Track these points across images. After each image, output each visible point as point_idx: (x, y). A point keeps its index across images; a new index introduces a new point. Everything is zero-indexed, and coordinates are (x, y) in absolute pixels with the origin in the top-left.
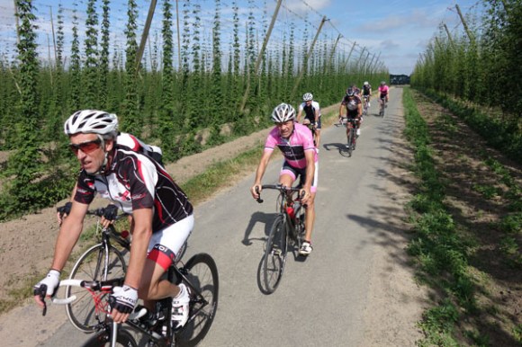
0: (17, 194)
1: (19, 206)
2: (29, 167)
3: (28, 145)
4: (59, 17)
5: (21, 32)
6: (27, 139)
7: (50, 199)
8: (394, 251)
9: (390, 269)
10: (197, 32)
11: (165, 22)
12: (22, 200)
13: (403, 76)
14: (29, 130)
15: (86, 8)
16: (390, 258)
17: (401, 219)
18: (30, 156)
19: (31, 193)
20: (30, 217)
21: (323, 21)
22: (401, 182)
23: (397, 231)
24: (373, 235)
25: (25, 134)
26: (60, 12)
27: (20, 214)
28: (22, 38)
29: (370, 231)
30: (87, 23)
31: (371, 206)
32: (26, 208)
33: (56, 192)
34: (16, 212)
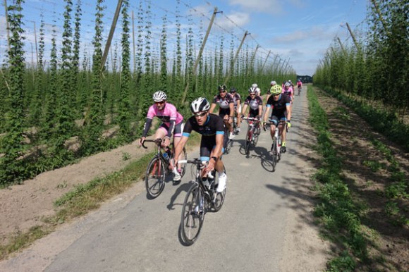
0: (5, 169)
1: (6, 179)
2: (15, 147)
3: (14, 130)
4: (41, 30)
5: (12, 42)
6: (13, 125)
7: (31, 172)
8: (303, 213)
9: (300, 227)
10: (149, 43)
11: (124, 35)
12: (8, 174)
13: (306, 76)
14: (16, 118)
15: (63, 24)
16: (300, 219)
17: (308, 187)
18: (15, 139)
19: (16, 168)
20: (15, 187)
21: (246, 35)
22: (307, 158)
23: (304, 197)
24: (286, 201)
25: (12, 122)
26: (42, 26)
27: (6, 185)
28: (12, 46)
29: (283, 198)
30: (64, 36)
31: (284, 178)
32: (12, 180)
33: (36, 168)
34: (4, 183)
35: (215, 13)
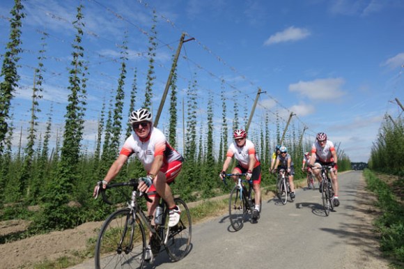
0: (48, 214)
1: (48, 224)
2: (61, 193)
3: (63, 176)
6: (62, 172)
7: (73, 221)
8: (367, 248)
9: (365, 259)
10: (195, 112)
12: (51, 219)
13: (362, 163)
14: (65, 166)
16: (363, 253)
17: (371, 230)
18: (62, 185)
19: (59, 215)
20: (55, 233)
21: (291, 116)
22: (369, 212)
23: (367, 237)
24: (345, 239)
25: (61, 169)
27: (47, 231)
29: (341, 237)
31: (342, 223)
32: (53, 227)
33: (78, 217)
34: (45, 229)
35: (259, 93)
